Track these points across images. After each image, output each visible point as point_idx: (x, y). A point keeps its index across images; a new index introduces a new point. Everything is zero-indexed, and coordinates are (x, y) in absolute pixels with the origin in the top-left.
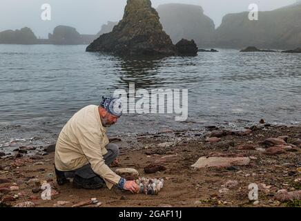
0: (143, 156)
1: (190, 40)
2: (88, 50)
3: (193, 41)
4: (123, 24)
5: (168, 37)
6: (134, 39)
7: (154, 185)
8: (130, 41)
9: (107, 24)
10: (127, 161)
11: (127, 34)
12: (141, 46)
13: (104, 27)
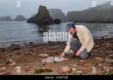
0: (48, 50)
1: (58, 19)
2: (27, 22)
3: (59, 19)
4: (38, 14)
5: (52, 18)
6: (41, 19)
7: (56, 59)
8: (40, 19)
9: (33, 15)
10: (43, 52)
11: (39, 17)
12: (44, 21)
13: (32, 15)
